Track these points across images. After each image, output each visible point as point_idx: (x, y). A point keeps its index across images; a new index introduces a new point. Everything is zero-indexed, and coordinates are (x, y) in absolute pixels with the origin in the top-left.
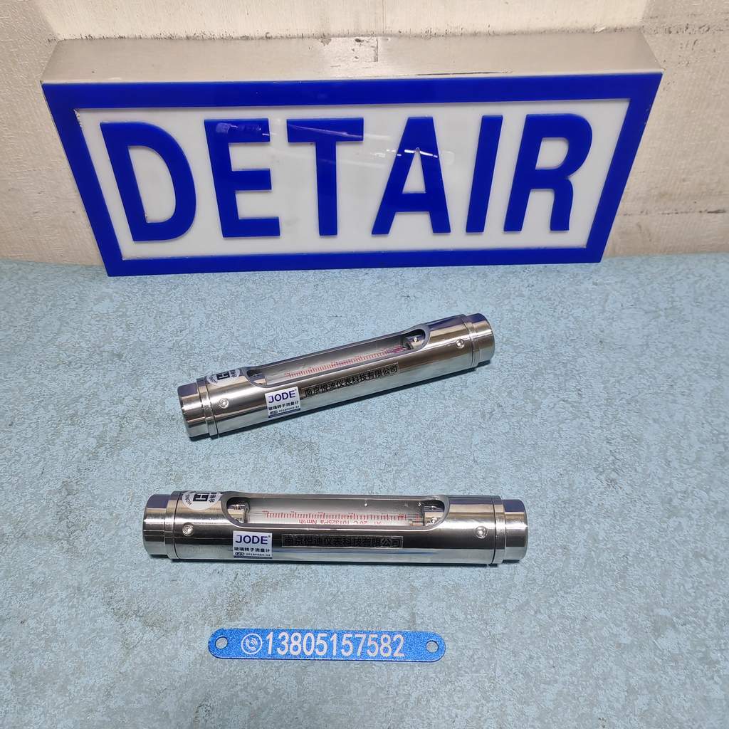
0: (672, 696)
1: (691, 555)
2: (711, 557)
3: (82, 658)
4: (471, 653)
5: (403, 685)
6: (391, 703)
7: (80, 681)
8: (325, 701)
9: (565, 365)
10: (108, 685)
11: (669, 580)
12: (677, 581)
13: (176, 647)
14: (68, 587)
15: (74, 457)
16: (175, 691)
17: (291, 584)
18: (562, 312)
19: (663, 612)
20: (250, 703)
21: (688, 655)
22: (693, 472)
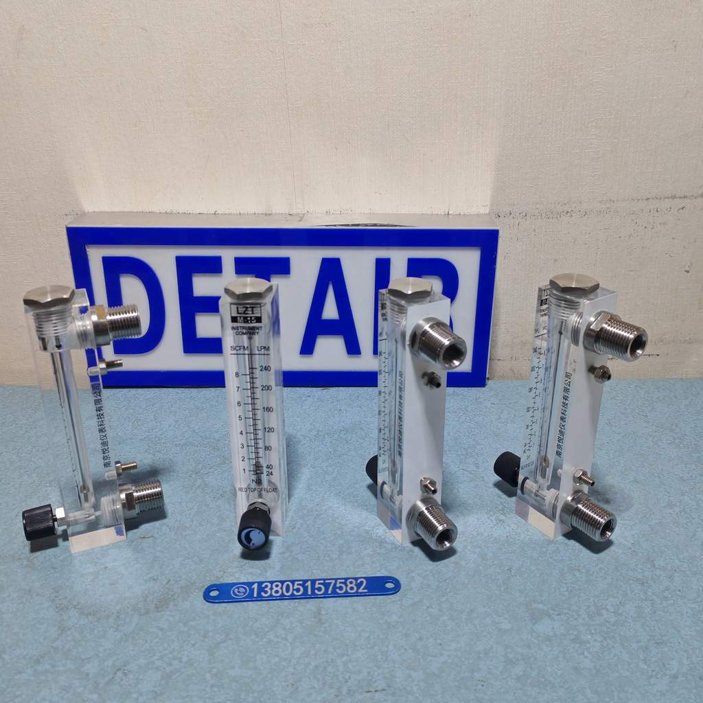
0: (546, 665)
1: (566, 569)
2: (583, 570)
3: (21, 636)
4: (367, 635)
5: (304, 657)
6: (291, 670)
7: (14, 652)
8: (234, 667)
10: (39, 655)
11: (547, 586)
12: (553, 586)
13: (105, 629)
16: (99, 659)
18: (466, 419)
19: (541, 606)
20: (165, 669)
21: (562, 637)
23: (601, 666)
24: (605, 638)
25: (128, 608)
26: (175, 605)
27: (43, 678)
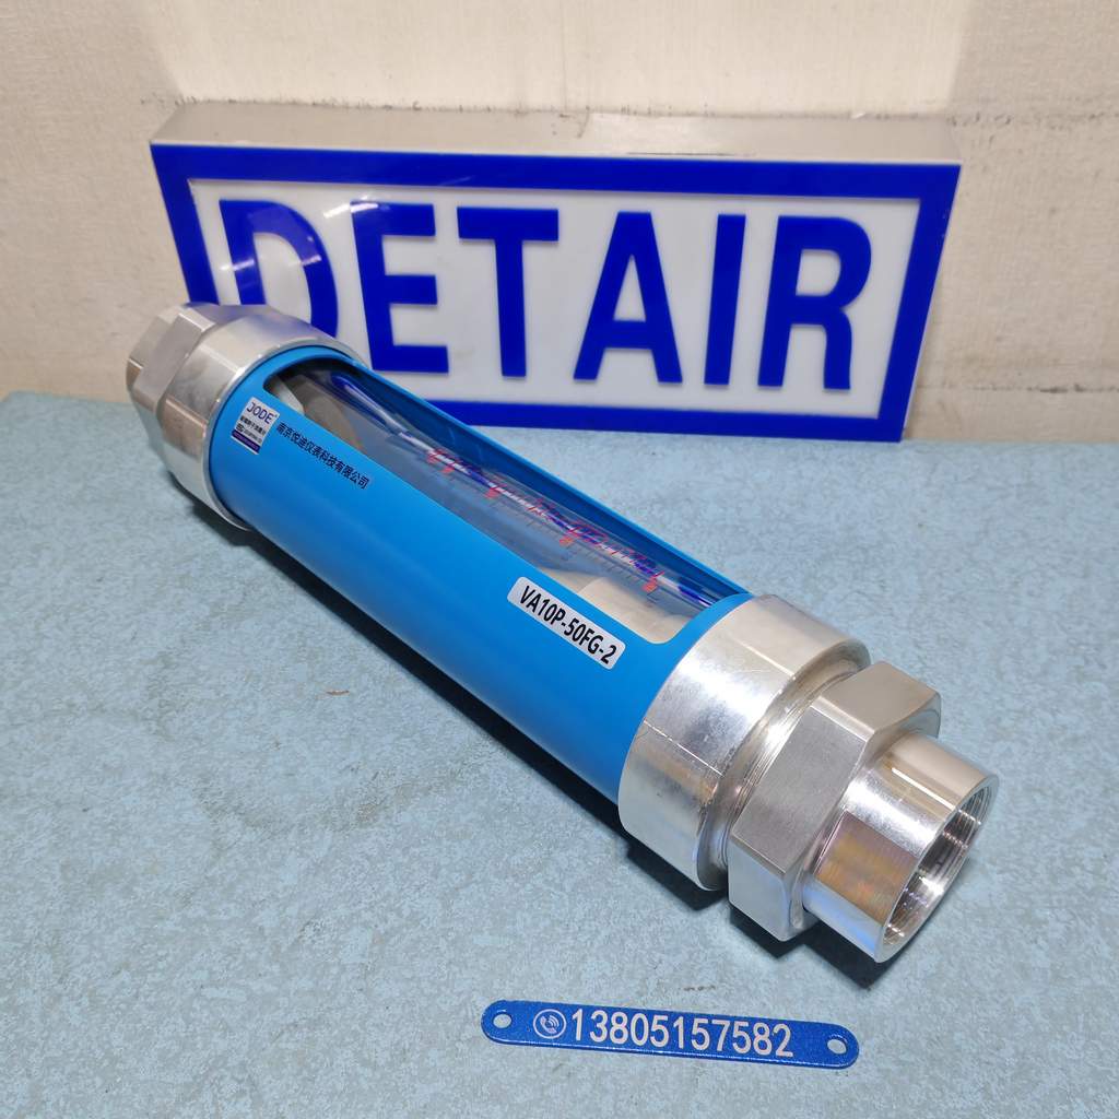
0: (973, 959)
1: (1020, 788)
2: (1049, 793)
3: (158, 856)
5: (590, 920)
6: (570, 941)
7: (150, 883)
8: (481, 932)
10: (188, 891)
13: (283, 852)
14: (151, 774)
15: (178, 623)
16: (278, 904)
17: (448, 788)
20: (376, 926)
21: (1004, 911)
22: (1035, 688)
23: (1061, 967)
24: (1075, 918)
25: (315, 816)
26: (388, 817)
27: (197, 931)
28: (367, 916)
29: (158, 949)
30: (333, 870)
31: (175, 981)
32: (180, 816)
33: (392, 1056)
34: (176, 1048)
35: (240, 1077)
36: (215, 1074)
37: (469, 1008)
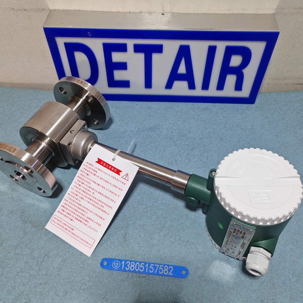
3: (9, 235)
7: (7, 243)
9: (205, 146)
16: (39, 249)
18: (209, 126)
20: (63, 257)
27: (18, 257)
28: (61, 253)
29: (8, 261)
30: (54, 240)
31: (12, 271)
32: (16, 223)
33: (63, 293)
34: (11, 289)
35: (26, 298)
36: (20, 297)
37: (84, 280)
